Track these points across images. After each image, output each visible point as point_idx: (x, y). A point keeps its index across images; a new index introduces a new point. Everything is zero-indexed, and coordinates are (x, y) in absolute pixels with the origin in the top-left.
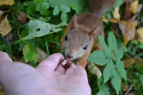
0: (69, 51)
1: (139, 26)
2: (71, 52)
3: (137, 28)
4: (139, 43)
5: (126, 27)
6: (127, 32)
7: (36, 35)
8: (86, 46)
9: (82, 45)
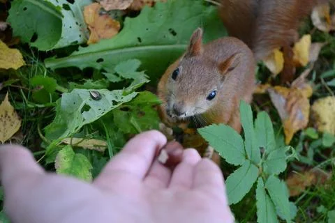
0: (178, 101)
1: (318, 94)
2: (183, 103)
3: (313, 99)
4: (321, 135)
5: (287, 100)
6: (290, 112)
7: (84, 120)
8: (213, 94)
9: (205, 90)
